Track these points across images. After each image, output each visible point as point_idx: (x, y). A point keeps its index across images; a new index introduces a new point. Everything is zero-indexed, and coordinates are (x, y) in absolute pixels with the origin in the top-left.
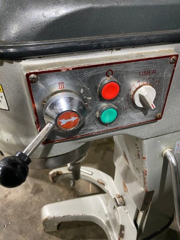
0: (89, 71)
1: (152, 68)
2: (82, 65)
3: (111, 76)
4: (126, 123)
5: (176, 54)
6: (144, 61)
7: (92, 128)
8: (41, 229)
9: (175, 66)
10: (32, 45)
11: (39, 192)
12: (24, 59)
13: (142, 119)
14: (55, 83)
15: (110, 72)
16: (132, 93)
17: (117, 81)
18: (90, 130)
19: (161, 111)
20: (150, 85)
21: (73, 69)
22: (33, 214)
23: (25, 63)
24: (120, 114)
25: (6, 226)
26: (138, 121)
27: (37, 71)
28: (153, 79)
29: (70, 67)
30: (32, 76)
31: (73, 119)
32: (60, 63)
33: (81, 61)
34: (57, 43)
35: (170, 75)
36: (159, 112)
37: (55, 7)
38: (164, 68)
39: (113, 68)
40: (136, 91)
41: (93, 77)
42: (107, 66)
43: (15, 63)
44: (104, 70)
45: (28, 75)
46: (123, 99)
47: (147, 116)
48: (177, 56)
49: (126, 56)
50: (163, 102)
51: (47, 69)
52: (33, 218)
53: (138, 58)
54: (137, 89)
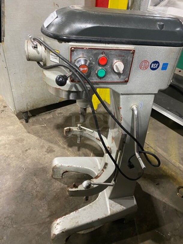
0: (95, 50)
1: (123, 54)
2: (92, 48)
3: (104, 55)
4: (109, 80)
5: (134, 49)
6: (119, 51)
7: (93, 78)
8: (50, 176)
9: (134, 55)
10: (74, 37)
11: (52, 152)
12: (71, 42)
13: (118, 80)
14: (81, 53)
15: (103, 53)
16: (113, 65)
17: (106, 57)
18: (92, 80)
19: (128, 77)
20: (122, 62)
21: (89, 49)
22: (45, 165)
23: (70, 43)
24: (107, 74)
25: (24, 169)
26: (116, 80)
27: (75, 47)
28: (123, 59)
29: (88, 48)
30: (73, 49)
31: (86, 69)
32: (84, 46)
33: (92, 46)
34: (84, 38)
35: (131, 59)
36: (127, 78)
37: (86, 24)
38: (128, 55)
39: (105, 51)
40: (115, 64)
41: (96, 54)
42: (102, 50)
43: (67, 43)
44: (101, 51)
45: (71, 48)
46: (109, 66)
47: (120, 78)
48: (134, 51)
49: (111, 47)
50: (128, 72)
51: (79, 47)
52: (45, 168)
53: (116, 49)
54: (115, 63)
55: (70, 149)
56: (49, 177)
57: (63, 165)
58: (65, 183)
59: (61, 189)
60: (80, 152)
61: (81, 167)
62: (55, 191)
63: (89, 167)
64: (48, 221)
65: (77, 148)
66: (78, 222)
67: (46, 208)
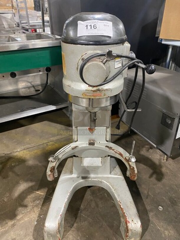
55: (18, 217)
57: (61, 214)
58: (71, 226)
59: (78, 231)
60: (29, 205)
61: (69, 194)
62: (80, 238)
63: (72, 186)
65: (20, 209)
66: (130, 202)
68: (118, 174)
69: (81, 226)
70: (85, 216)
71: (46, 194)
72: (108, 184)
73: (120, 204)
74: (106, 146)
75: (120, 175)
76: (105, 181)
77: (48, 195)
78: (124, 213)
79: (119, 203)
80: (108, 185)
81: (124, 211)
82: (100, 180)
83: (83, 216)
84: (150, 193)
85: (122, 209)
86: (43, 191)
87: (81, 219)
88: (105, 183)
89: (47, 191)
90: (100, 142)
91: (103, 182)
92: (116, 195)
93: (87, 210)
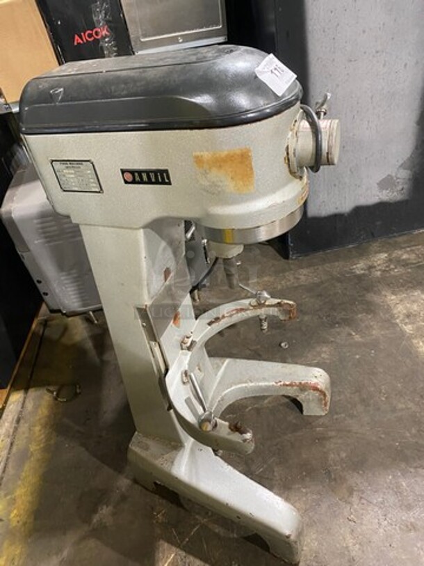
56: (314, 536)
62: (304, 488)
64: (331, 431)
67: (332, 456)
68: (220, 364)
69: (281, 479)
70: (263, 467)
71: (178, 546)
72: (233, 388)
73: (282, 383)
74: (210, 324)
75: (222, 361)
76: (224, 390)
77: (182, 542)
78: (300, 383)
79: (279, 384)
80: (236, 389)
81: (297, 382)
82: (219, 399)
83: (262, 471)
84: (254, 348)
85: (291, 385)
86: (163, 553)
87: (266, 476)
88: (228, 393)
89: (168, 542)
90: (192, 331)
91: (225, 395)
92: (262, 384)
93: (250, 461)
